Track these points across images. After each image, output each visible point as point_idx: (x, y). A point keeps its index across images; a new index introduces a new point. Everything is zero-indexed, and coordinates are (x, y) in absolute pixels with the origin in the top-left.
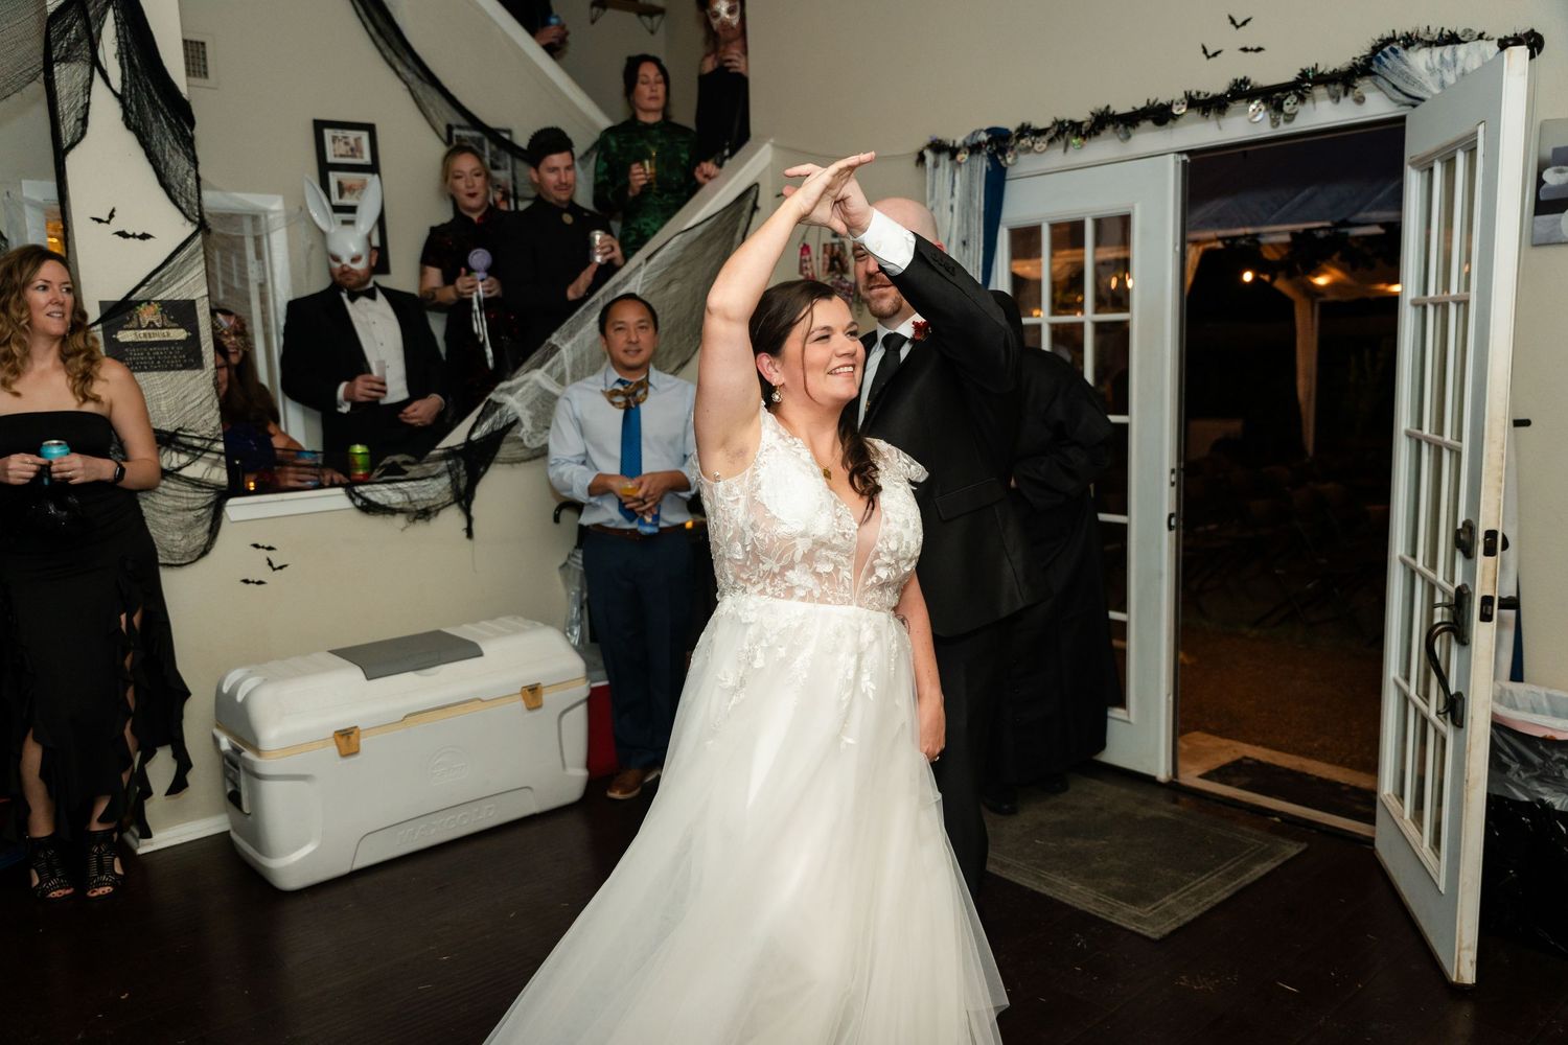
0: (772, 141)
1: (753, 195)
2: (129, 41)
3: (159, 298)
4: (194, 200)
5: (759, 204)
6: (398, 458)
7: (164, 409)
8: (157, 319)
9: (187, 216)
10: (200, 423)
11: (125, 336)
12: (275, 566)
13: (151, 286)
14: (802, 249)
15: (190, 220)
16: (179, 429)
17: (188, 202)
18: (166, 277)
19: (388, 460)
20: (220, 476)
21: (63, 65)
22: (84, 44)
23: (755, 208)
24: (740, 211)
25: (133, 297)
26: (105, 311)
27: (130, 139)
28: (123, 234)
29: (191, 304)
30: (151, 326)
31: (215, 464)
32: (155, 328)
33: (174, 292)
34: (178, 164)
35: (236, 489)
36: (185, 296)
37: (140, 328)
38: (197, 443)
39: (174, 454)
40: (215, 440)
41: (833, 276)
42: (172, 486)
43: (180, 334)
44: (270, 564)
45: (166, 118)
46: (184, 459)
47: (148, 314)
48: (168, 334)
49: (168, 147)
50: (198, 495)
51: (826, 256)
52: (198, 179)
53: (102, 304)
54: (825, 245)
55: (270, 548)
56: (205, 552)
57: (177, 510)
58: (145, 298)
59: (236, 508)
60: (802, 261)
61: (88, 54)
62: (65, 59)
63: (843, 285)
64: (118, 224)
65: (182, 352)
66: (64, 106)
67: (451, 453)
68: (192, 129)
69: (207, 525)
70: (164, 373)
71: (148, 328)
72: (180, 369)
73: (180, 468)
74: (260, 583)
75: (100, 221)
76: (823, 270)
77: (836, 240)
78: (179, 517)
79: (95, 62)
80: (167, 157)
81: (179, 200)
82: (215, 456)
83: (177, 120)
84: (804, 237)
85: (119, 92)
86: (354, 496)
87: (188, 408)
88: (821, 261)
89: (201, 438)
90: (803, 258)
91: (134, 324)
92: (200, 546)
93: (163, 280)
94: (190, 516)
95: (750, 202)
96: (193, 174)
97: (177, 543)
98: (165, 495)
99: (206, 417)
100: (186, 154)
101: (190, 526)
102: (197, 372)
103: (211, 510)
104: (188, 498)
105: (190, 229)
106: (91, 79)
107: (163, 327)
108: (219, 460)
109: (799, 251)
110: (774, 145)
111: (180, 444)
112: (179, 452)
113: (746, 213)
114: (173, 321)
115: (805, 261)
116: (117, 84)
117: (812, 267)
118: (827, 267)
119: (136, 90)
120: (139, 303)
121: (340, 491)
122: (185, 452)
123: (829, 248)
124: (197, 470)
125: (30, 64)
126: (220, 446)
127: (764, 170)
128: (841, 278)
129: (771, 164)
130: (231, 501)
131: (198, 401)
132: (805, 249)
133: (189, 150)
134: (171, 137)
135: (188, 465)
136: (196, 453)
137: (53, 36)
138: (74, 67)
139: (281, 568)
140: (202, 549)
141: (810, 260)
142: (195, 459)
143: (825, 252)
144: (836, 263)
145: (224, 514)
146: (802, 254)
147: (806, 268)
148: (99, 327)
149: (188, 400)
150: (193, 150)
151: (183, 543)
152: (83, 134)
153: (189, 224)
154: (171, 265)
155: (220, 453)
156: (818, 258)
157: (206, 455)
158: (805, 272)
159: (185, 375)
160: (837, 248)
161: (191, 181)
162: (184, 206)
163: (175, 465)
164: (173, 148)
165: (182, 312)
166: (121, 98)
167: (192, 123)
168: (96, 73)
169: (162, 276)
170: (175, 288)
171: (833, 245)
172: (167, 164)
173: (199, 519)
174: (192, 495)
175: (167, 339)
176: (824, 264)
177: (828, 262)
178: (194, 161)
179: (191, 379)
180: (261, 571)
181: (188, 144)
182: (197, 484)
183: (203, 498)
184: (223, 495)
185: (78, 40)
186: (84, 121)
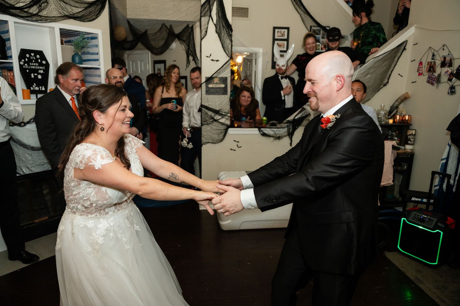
0: (415, 25)
1: (405, 44)
2: (219, 10)
3: (219, 76)
4: (230, 51)
5: (406, 48)
6: (275, 122)
7: (217, 104)
8: (218, 82)
9: (227, 55)
10: (225, 108)
11: (210, 86)
12: (239, 146)
13: (217, 73)
14: (420, 64)
15: (228, 56)
16: (220, 110)
17: (228, 52)
18: (221, 71)
19: (272, 122)
20: (228, 122)
21: (203, 17)
22: (209, 12)
23: (405, 49)
24: (398, 50)
25: (213, 76)
26: (207, 79)
27: (216, 35)
28: (213, 60)
29: (226, 78)
30: (217, 83)
31: (227, 119)
32: (217, 84)
33: (223, 75)
34: (228, 41)
35: (232, 126)
36: (225, 76)
37: (214, 84)
38: (224, 113)
39: (218, 116)
40: (228, 113)
41: (429, 74)
42: (217, 124)
43: (223, 86)
44: (238, 146)
45: (226, 30)
46: (220, 117)
47: (216, 80)
48: (220, 86)
49: (225, 37)
50: (222, 127)
51: (428, 66)
52: (232, 45)
53: (206, 78)
54: (428, 62)
55: (238, 142)
56: (221, 141)
57: (217, 129)
58: (216, 76)
59: (231, 131)
60: (418, 68)
61: (209, 14)
62: (204, 16)
63: (433, 77)
64: (211, 58)
65: (223, 90)
66: (203, 28)
67: (289, 122)
68: (232, 33)
69: (223, 134)
70: (218, 96)
71: (216, 84)
72: (222, 95)
73: (219, 120)
74: (235, 150)
75: (208, 57)
76: (426, 71)
77: (433, 61)
78: (218, 131)
79: (210, 16)
80: (225, 40)
81: (226, 51)
82: (227, 117)
83: (228, 30)
84: (421, 59)
85: (215, 24)
86: (260, 131)
87: (223, 104)
88: (426, 68)
89: (225, 112)
90: (419, 66)
91: (213, 83)
92: (221, 139)
93: (221, 72)
94: (220, 131)
95: (403, 47)
96: (231, 44)
97: (216, 138)
98: (215, 125)
99: (226, 107)
100: (229, 39)
101: (219, 134)
102: (226, 95)
103: (225, 131)
104: (220, 127)
105: (228, 58)
106: (209, 21)
107: (219, 84)
108: (228, 118)
109: (418, 64)
110: (416, 27)
111: (220, 113)
112: (219, 115)
113: (401, 51)
114: (222, 82)
115: (420, 68)
116: (215, 21)
117: (422, 70)
118: (428, 70)
119: (219, 23)
120: (214, 78)
121: (257, 129)
122: (221, 116)
123: (430, 63)
124: (222, 121)
125: (197, 18)
126: (229, 115)
127: (411, 35)
128: (432, 74)
129: (414, 34)
130: (230, 129)
131: (225, 103)
132: (421, 63)
133: (230, 38)
134: (226, 35)
135: (221, 119)
136: (223, 116)
137: (202, 10)
138: (206, 18)
139: (240, 147)
140: (221, 140)
141: (422, 67)
142: (223, 117)
143: (428, 64)
144: (432, 69)
145: (228, 132)
146: (419, 65)
147: (420, 70)
148: (205, 83)
149: (223, 102)
150: (231, 38)
151: (217, 138)
152: (206, 35)
153: (228, 57)
154: (223, 68)
155: (229, 117)
156: (425, 67)
157: (226, 117)
158: (419, 72)
159: (223, 96)
160: (433, 63)
161: (230, 46)
162: (227, 52)
163: (218, 118)
164: (226, 37)
165: (224, 80)
166: (215, 25)
167: (232, 31)
168: (210, 18)
169: (220, 71)
170: (223, 74)
171: (431, 62)
172: (225, 42)
173: (222, 132)
174: (221, 126)
175: (220, 87)
176: (427, 69)
177: (428, 68)
178: (232, 41)
179: (224, 97)
180: (235, 147)
181: (230, 36)
182: (222, 124)
183: (224, 127)
184: (228, 127)
185: (207, 11)
186: (206, 32)
